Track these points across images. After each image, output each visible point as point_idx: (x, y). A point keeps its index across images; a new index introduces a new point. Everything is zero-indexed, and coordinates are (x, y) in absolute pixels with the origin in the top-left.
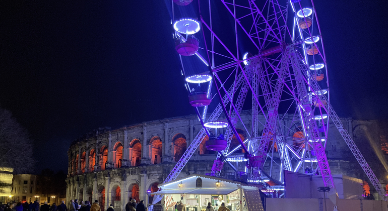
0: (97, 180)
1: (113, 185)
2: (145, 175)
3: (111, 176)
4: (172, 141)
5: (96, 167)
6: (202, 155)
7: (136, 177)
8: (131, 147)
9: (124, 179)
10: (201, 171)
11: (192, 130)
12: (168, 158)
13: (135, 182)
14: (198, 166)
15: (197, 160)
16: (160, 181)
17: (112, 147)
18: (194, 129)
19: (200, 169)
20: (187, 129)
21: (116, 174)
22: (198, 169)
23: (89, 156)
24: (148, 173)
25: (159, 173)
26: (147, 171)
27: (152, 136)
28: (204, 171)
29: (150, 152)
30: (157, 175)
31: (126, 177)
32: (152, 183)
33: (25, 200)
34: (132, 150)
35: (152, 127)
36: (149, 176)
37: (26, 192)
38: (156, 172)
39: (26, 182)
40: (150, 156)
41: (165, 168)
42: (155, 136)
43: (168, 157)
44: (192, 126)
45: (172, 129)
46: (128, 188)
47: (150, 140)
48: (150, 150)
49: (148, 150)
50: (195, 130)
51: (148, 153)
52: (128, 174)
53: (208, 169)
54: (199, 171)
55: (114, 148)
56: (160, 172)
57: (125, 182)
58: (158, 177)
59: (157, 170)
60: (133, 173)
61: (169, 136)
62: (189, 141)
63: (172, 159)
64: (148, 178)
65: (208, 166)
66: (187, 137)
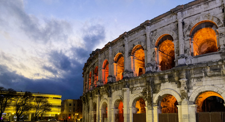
0: (92, 99)
1: (103, 102)
2: (128, 89)
3: (101, 93)
4: (156, 47)
5: (92, 87)
6: (197, 57)
7: (119, 92)
8: (116, 62)
9: (110, 95)
10: (198, 78)
11: (180, 25)
12: (151, 67)
13: (119, 98)
14: (193, 71)
15: (190, 63)
16: (143, 95)
17: (101, 66)
18: (183, 23)
19: (196, 76)
20: (173, 26)
21: (104, 91)
22: (193, 76)
23: (89, 78)
24: (131, 86)
25: (142, 86)
26: (129, 85)
27: (134, 45)
28: (202, 77)
29: (132, 65)
30: (140, 88)
31: (111, 93)
32: (135, 98)
33: (70, 117)
34: (117, 65)
35: (133, 35)
36: (132, 90)
37: (70, 111)
38: (139, 85)
39: (70, 105)
40: (132, 69)
41: (148, 79)
42: (137, 45)
43: (152, 65)
44: (180, 21)
45: (154, 32)
46: (113, 105)
47: (131, 51)
48: (132, 62)
49: (130, 62)
50: (186, 25)
51: (130, 65)
52: (113, 90)
53: (208, 74)
54: (194, 78)
55: (103, 67)
56: (143, 84)
57: (110, 98)
58: (142, 91)
59: (140, 83)
60: (117, 89)
61: (151, 41)
62: (176, 41)
63: (157, 68)
64: (132, 93)
65: (209, 70)
66: (174, 37)
